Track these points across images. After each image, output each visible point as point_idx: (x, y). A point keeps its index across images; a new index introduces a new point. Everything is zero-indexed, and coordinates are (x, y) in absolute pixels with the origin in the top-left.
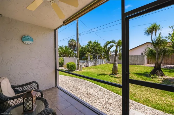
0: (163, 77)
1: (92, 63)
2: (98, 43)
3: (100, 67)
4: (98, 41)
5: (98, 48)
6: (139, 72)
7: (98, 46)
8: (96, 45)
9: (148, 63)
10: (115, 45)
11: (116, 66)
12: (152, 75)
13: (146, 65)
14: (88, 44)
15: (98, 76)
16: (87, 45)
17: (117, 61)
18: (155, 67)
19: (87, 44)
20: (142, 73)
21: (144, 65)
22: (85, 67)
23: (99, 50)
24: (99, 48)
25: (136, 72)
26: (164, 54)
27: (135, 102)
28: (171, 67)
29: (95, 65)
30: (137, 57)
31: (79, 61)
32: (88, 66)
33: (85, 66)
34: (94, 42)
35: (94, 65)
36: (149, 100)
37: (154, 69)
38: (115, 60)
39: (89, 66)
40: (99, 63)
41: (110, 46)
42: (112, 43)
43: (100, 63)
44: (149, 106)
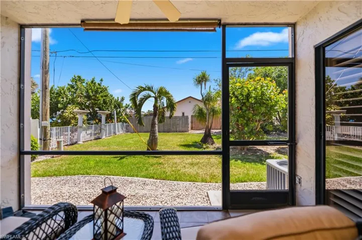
0: (214, 145)
1: (88, 135)
2: (102, 84)
3: (114, 143)
4: (102, 80)
5: (102, 97)
6: (186, 143)
7: (101, 92)
8: (97, 88)
9: (192, 129)
10: (153, 95)
11: (155, 136)
12: (204, 145)
13: (190, 132)
14: (71, 83)
15: (119, 161)
16: (67, 86)
17: (157, 126)
18: (205, 133)
19: (68, 84)
20: (190, 144)
21: (188, 131)
22: (67, 145)
23: (105, 102)
24: (105, 96)
25: (182, 144)
26: (213, 115)
27: (203, 183)
28: (216, 132)
29: (96, 139)
30: (178, 119)
31: (49, 128)
32: (76, 143)
33: (69, 143)
34: (90, 81)
35: (93, 138)
36: (215, 176)
37: (204, 136)
38: (153, 125)
39: (81, 143)
40: (106, 132)
41: (145, 96)
42: (147, 90)
43: (110, 133)
44: (218, 183)
